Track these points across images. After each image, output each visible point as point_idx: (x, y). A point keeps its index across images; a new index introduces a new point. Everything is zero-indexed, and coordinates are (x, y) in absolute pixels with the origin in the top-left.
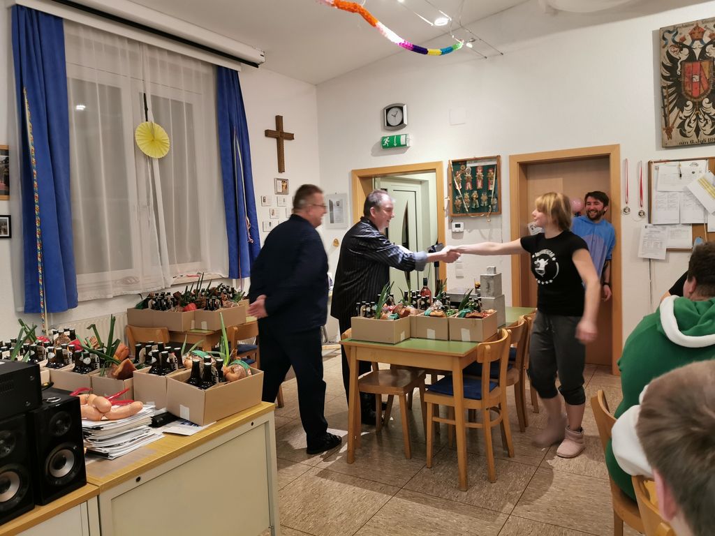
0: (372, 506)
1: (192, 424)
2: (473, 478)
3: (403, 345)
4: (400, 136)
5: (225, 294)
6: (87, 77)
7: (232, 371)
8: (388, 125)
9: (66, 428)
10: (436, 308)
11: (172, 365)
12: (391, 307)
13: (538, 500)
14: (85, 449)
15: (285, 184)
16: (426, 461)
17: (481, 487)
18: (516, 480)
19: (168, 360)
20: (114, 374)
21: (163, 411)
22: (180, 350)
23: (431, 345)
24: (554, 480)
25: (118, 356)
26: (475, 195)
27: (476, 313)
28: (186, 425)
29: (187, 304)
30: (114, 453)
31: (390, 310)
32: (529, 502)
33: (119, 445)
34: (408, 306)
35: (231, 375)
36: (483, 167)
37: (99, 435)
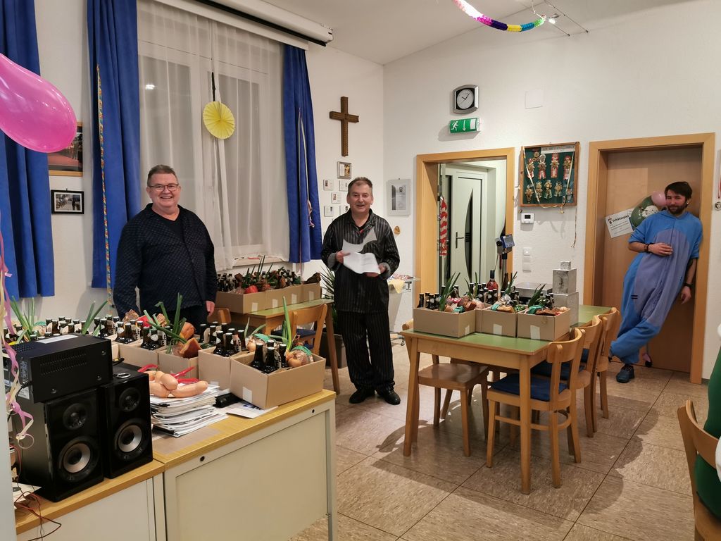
0: (429, 501)
1: (254, 406)
2: (535, 482)
3: (467, 340)
4: (470, 119)
5: (286, 277)
6: (158, 55)
7: (295, 356)
8: (458, 108)
9: (135, 404)
10: (504, 303)
11: (235, 347)
12: (456, 300)
13: (606, 509)
14: (152, 425)
15: (348, 168)
16: (486, 459)
17: (545, 492)
18: (583, 486)
19: (232, 342)
20: (181, 352)
21: (226, 391)
22: (243, 332)
23: (496, 341)
24: (623, 490)
25: (184, 334)
26: (548, 184)
27: (547, 310)
28: (249, 408)
29: (248, 287)
30: (180, 431)
31: (455, 303)
32: (597, 511)
33: (184, 423)
34: (474, 300)
35: (293, 361)
36: (560, 154)
37: (164, 412)
